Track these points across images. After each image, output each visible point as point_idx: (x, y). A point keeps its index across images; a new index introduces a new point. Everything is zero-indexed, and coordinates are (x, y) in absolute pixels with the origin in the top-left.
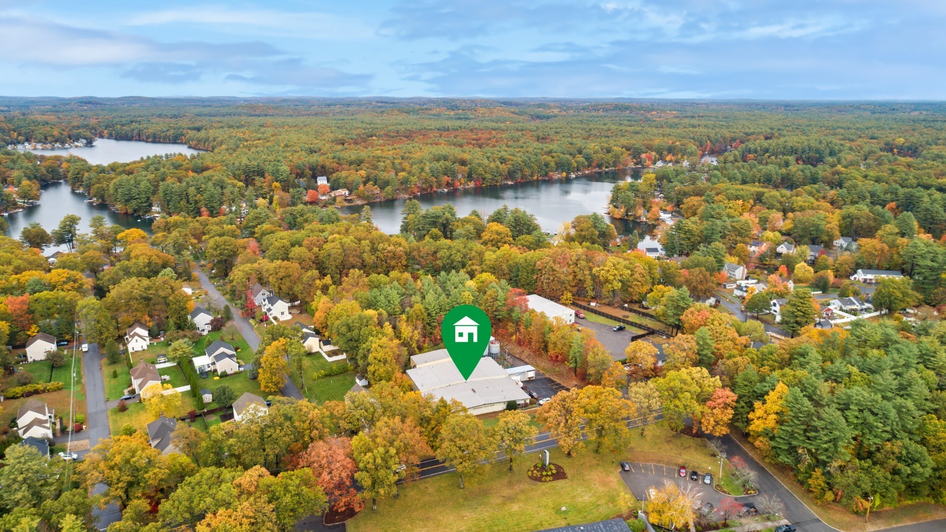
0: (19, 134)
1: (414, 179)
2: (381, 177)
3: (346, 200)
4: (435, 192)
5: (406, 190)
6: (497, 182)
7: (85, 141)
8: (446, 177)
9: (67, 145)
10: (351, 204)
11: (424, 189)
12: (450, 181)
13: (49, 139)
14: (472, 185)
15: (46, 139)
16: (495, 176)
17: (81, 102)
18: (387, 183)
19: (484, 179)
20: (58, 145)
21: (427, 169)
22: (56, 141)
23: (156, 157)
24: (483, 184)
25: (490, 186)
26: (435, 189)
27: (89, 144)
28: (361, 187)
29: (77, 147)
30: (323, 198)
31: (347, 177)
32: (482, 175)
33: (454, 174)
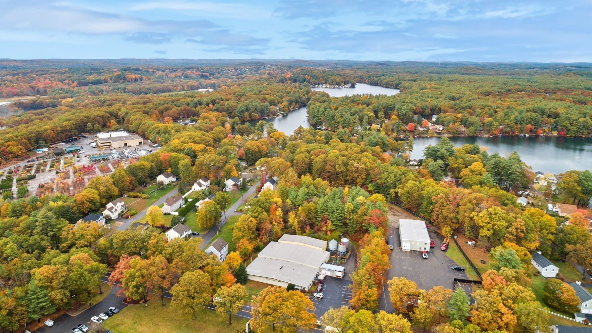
0: (323, 80)
1: (495, 124)
2: (470, 120)
3: (436, 132)
4: (517, 136)
5: (489, 131)
6: (583, 134)
7: (350, 85)
8: (529, 125)
9: (341, 87)
10: (439, 136)
11: (506, 132)
12: (533, 129)
13: (334, 82)
14: (555, 134)
15: (332, 82)
16: (581, 129)
17: (377, 64)
18: (472, 124)
19: (568, 130)
20: (337, 86)
21: (512, 117)
22: (336, 84)
23: (358, 95)
24: (567, 134)
25: (575, 137)
26: (517, 133)
27: (353, 86)
28: (451, 125)
29: (345, 87)
30: (421, 129)
31: (445, 117)
32: (567, 127)
33: (537, 124)
